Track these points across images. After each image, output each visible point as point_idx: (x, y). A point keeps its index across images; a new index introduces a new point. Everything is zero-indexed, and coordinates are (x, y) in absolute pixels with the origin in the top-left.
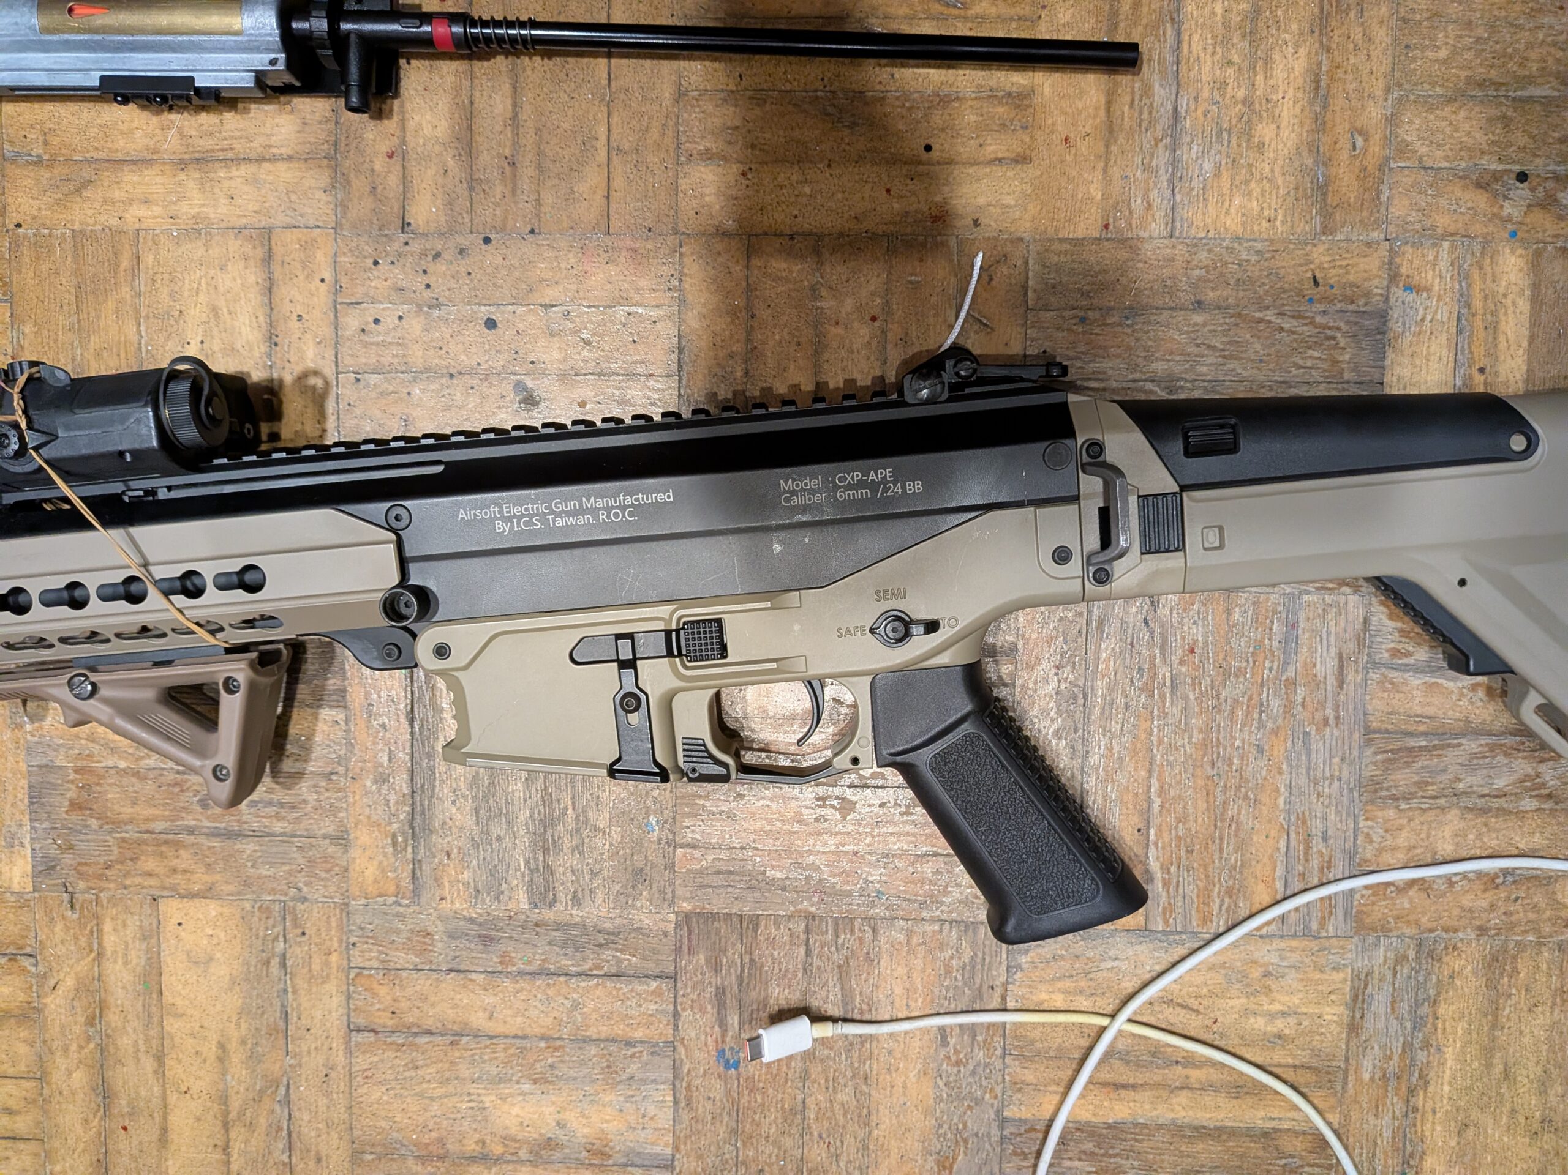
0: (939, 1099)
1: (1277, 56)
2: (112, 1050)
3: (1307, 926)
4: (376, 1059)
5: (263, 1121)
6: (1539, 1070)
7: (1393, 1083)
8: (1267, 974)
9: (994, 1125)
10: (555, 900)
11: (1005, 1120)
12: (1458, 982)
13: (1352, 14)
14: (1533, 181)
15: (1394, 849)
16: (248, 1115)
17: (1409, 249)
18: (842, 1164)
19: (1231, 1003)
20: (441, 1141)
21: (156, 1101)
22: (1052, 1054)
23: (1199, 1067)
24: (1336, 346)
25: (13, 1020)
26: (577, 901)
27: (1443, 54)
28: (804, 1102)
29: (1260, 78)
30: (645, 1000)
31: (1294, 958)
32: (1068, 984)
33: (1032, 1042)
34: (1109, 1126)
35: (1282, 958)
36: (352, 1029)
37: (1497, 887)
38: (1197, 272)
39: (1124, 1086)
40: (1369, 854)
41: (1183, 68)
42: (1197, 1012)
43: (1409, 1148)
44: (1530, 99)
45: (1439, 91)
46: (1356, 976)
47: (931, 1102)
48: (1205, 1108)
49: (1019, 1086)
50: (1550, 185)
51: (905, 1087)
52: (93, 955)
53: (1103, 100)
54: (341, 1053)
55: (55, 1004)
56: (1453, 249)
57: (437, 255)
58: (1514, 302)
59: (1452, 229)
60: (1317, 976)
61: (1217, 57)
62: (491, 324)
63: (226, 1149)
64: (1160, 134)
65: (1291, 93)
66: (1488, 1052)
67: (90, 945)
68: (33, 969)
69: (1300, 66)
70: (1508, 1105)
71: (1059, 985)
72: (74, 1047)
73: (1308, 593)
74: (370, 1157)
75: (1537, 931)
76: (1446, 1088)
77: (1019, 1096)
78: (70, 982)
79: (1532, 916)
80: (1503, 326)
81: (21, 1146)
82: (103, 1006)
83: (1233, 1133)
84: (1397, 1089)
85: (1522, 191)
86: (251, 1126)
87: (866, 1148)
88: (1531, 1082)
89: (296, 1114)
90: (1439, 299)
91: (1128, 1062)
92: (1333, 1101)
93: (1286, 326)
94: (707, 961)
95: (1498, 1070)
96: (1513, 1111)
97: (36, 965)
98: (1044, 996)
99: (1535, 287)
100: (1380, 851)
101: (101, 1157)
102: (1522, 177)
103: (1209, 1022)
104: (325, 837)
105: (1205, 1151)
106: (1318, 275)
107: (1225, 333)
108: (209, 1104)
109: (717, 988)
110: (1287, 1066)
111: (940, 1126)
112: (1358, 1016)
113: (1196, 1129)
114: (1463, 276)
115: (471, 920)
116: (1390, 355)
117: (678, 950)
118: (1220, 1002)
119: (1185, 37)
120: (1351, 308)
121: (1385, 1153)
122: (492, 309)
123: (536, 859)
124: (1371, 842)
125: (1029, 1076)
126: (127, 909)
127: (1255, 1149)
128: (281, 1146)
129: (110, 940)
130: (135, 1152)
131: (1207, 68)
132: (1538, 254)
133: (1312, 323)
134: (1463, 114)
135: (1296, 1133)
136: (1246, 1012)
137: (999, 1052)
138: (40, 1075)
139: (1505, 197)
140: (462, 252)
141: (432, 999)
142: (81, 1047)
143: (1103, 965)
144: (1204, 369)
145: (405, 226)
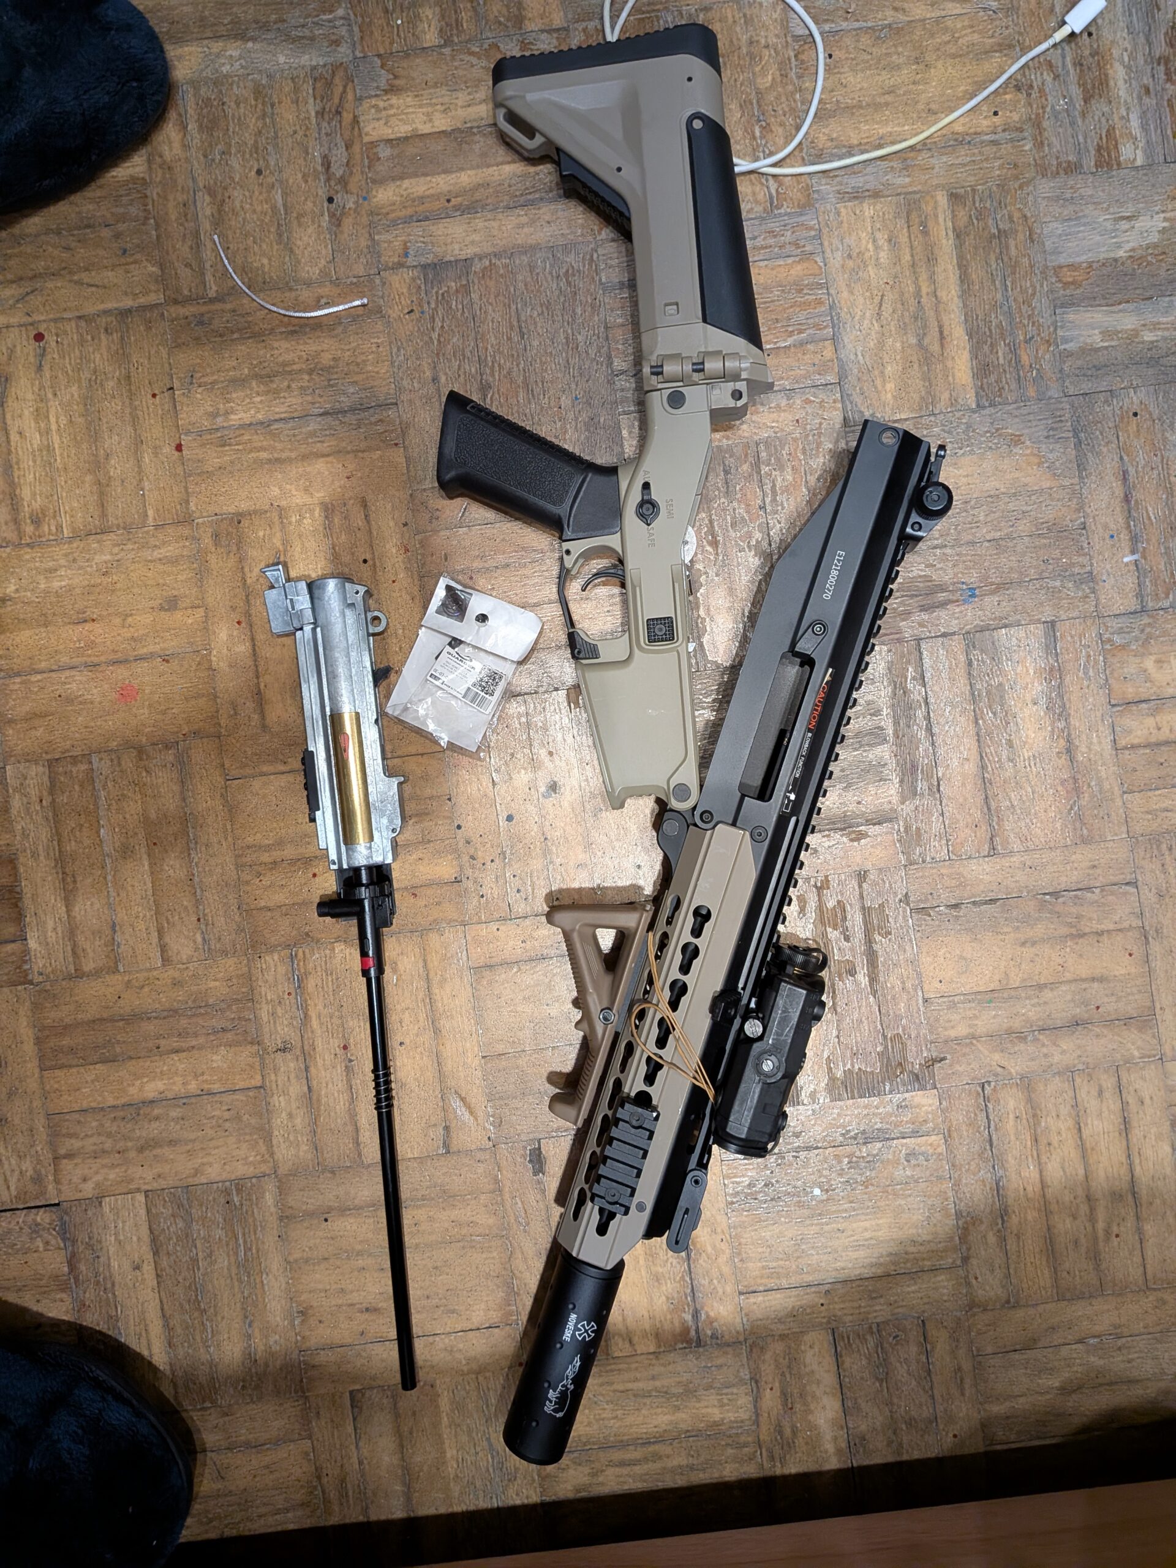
0: (972, 452)
1: (281, 359)
2: (1040, 1023)
3: (814, 238)
4: (1012, 836)
5: (1074, 910)
6: (884, 73)
7: (909, 162)
8: (850, 257)
9: (983, 412)
10: (878, 728)
11: (978, 406)
12: (835, 135)
13: (250, 319)
14: (332, 193)
15: (754, 194)
16: (1070, 920)
17: (383, 259)
18: (1029, 508)
19: (873, 275)
20: (1063, 782)
21: (1073, 987)
22: (927, 384)
23: (920, 287)
24: (447, 292)
25: (1033, 1096)
26: (877, 713)
27: (265, 261)
28: (989, 541)
29: (295, 367)
30: (938, 657)
31: (836, 242)
32: (878, 382)
33: (922, 398)
34: (971, 336)
35: (838, 249)
36: (993, 852)
37: (768, 124)
38: (415, 385)
39: (941, 333)
40: (761, 209)
41: (296, 415)
42: (882, 296)
43: (952, 143)
44: (285, 205)
45: (287, 258)
46: (842, 200)
47: (975, 456)
48: (947, 278)
49: (953, 402)
50: (333, 183)
51: (967, 476)
52: (974, 1042)
53: (322, 460)
54: (1012, 859)
55: (1016, 1066)
56: (379, 233)
57: (473, 858)
58: (406, 190)
59: (367, 236)
60: (845, 225)
61: (286, 395)
62: (510, 818)
63: (1100, 934)
64: (337, 422)
65: (301, 347)
66: (877, 107)
67: (967, 1045)
68: (993, 1084)
69: (285, 345)
70: (911, 86)
71: (880, 387)
72: (1045, 1050)
73: (600, 280)
74: (1085, 831)
75: (793, 93)
76: (906, 128)
77: (960, 400)
78: (997, 1057)
79: (783, 99)
80: (420, 193)
81: (1124, 1081)
82: (1010, 1032)
83: (961, 258)
84: (913, 159)
85: (338, 198)
86: (1079, 917)
87: (1015, 495)
88: (893, 76)
89: (1063, 886)
90: (409, 235)
91: (925, 334)
92: (928, 198)
93: (440, 324)
94: (903, 620)
95: (889, 98)
96: (914, 83)
97: (989, 1082)
98: (889, 396)
99: (394, 179)
100: (757, 202)
101: (1122, 1023)
102: (330, 200)
103: (888, 287)
104: (860, 887)
105: (976, 273)
106: (406, 311)
107: (450, 361)
108: (1068, 950)
109: (921, 611)
110: (909, 231)
111: (990, 448)
112: (867, 194)
113: (962, 281)
114: (394, 223)
115: (901, 781)
116: (448, 258)
117: (899, 641)
118: (874, 283)
119: (277, 417)
120: (423, 287)
121: (958, 157)
122: (500, 818)
123: (853, 744)
124: (752, 209)
125: (946, 396)
126: (937, 1020)
127: (969, 241)
128: (1089, 895)
129: (962, 1030)
130: (1114, 999)
131: (294, 401)
132: (374, 181)
133: (436, 309)
134: (299, 243)
135: (954, 216)
136: (877, 265)
137: (932, 418)
138: (1069, 1073)
139: (344, 207)
140: (468, 843)
141: (961, 800)
142: (1043, 1045)
143: (862, 362)
144: (473, 370)
145: (457, 881)
